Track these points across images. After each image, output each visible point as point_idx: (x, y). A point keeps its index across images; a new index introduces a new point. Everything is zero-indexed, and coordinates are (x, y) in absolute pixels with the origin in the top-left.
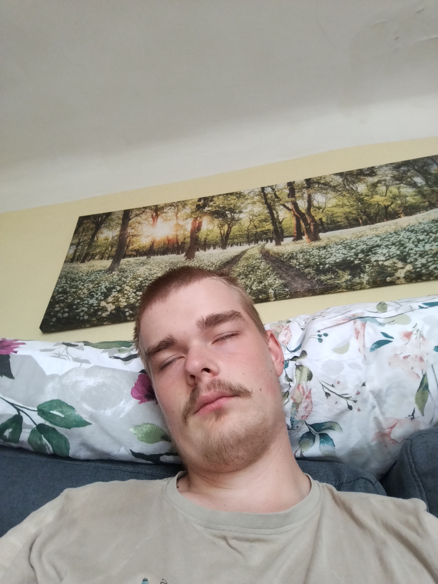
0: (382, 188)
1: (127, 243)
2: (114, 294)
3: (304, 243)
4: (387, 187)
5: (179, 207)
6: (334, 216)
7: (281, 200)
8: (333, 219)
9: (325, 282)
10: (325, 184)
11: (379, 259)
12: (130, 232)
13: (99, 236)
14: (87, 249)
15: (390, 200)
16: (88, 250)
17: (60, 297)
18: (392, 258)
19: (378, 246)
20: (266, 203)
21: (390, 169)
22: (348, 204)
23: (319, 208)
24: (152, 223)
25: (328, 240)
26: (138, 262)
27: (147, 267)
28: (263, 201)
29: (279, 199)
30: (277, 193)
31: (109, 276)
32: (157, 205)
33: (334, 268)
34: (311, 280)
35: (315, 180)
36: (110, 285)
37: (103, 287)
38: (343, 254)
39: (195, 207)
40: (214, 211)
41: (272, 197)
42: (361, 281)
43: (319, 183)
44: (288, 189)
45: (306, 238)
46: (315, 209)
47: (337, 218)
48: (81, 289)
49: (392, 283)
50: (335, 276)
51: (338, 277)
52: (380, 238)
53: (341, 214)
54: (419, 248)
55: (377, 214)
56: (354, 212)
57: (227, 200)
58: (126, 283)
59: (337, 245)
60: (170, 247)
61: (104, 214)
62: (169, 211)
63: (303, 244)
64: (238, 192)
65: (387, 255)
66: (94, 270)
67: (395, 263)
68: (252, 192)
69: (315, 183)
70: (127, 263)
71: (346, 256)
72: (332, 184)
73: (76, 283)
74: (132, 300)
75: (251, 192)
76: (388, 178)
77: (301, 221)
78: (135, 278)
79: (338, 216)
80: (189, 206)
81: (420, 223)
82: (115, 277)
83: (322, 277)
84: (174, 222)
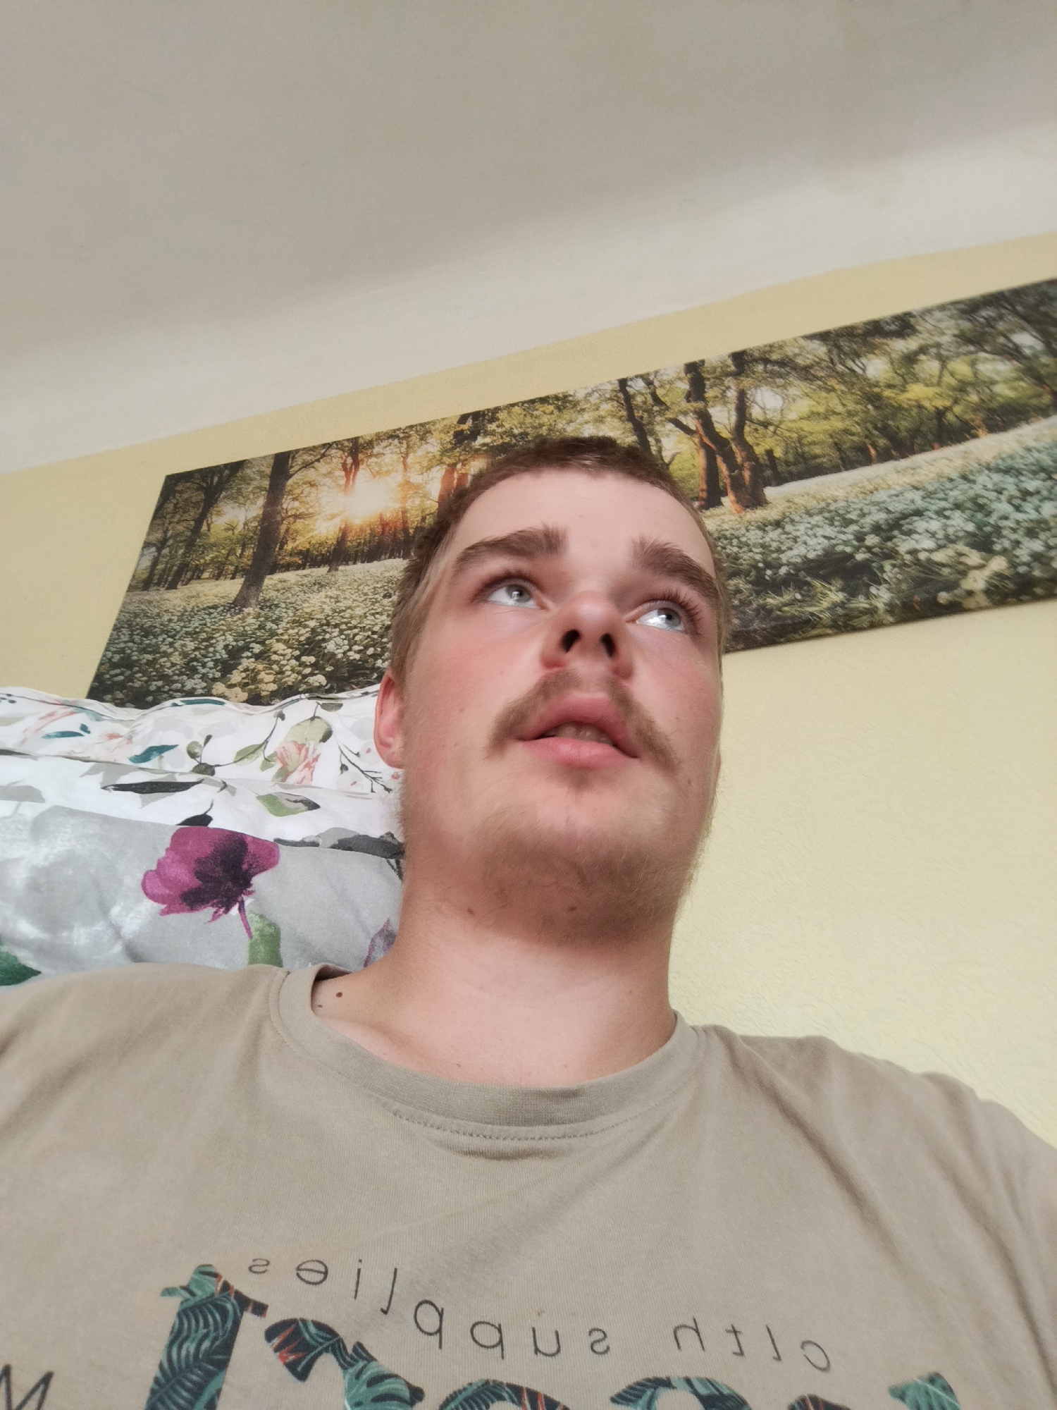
0: (929, 366)
1: (281, 537)
2: (246, 663)
3: (724, 514)
4: (943, 360)
5: (410, 439)
6: (805, 441)
7: (668, 408)
8: (800, 450)
9: (779, 613)
10: (782, 363)
11: (918, 547)
12: (289, 507)
13: (212, 522)
14: (184, 555)
15: (951, 393)
16: (186, 557)
17: (117, 675)
18: (953, 542)
19: (919, 513)
20: (631, 417)
21: (951, 317)
22: (840, 409)
23: (766, 424)
24: (343, 482)
25: (788, 504)
26: (306, 581)
27: (329, 593)
28: (624, 413)
29: (663, 407)
30: (660, 392)
31: (235, 619)
32: (356, 439)
33: (802, 574)
34: (741, 609)
35: (756, 354)
36: (236, 641)
37: (220, 647)
38: (825, 537)
39: (452, 437)
40: (498, 445)
41: (645, 403)
42: (871, 604)
43: (766, 361)
44: (686, 381)
45: (732, 502)
46: (754, 426)
47: (812, 447)
48: (165, 654)
49: (955, 608)
50: (803, 595)
51: (810, 597)
52: (921, 493)
53: (822, 437)
54: (1025, 512)
55: (915, 432)
56: (858, 429)
57: (532, 416)
58: (277, 635)
59: (811, 515)
60: (387, 540)
61: (226, 466)
62: (387, 451)
63: (722, 517)
64: (561, 395)
65: (940, 535)
66: (198, 607)
67: (961, 555)
68: (595, 393)
69: (756, 361)
70: (279, 586)
71: (834, 542)
72: (800, 361)
73: (154, 640)
74: (289, 676)
75: (594, 391)
76: (945, 339)
77: (719, 460)
78: (298, 623)
79: (814, 443)
80: (436, 434)
81: (1029, 450)
82: (250, 620)
83: (770, 600)
84: (399, 478)
